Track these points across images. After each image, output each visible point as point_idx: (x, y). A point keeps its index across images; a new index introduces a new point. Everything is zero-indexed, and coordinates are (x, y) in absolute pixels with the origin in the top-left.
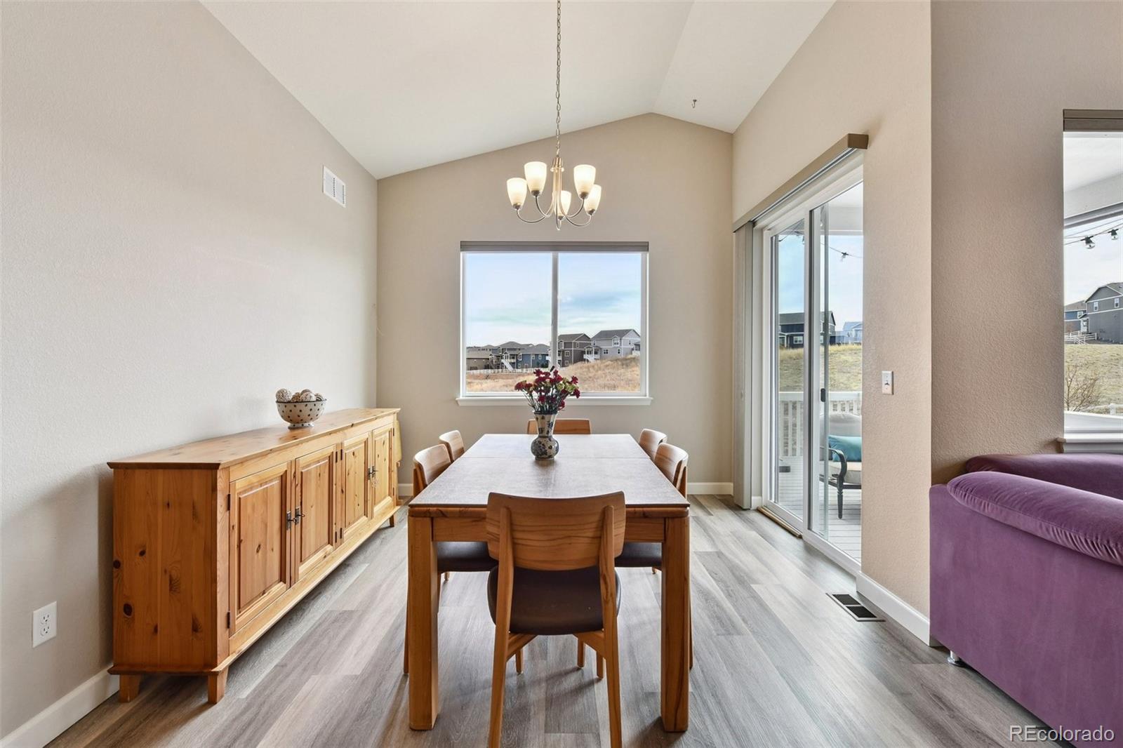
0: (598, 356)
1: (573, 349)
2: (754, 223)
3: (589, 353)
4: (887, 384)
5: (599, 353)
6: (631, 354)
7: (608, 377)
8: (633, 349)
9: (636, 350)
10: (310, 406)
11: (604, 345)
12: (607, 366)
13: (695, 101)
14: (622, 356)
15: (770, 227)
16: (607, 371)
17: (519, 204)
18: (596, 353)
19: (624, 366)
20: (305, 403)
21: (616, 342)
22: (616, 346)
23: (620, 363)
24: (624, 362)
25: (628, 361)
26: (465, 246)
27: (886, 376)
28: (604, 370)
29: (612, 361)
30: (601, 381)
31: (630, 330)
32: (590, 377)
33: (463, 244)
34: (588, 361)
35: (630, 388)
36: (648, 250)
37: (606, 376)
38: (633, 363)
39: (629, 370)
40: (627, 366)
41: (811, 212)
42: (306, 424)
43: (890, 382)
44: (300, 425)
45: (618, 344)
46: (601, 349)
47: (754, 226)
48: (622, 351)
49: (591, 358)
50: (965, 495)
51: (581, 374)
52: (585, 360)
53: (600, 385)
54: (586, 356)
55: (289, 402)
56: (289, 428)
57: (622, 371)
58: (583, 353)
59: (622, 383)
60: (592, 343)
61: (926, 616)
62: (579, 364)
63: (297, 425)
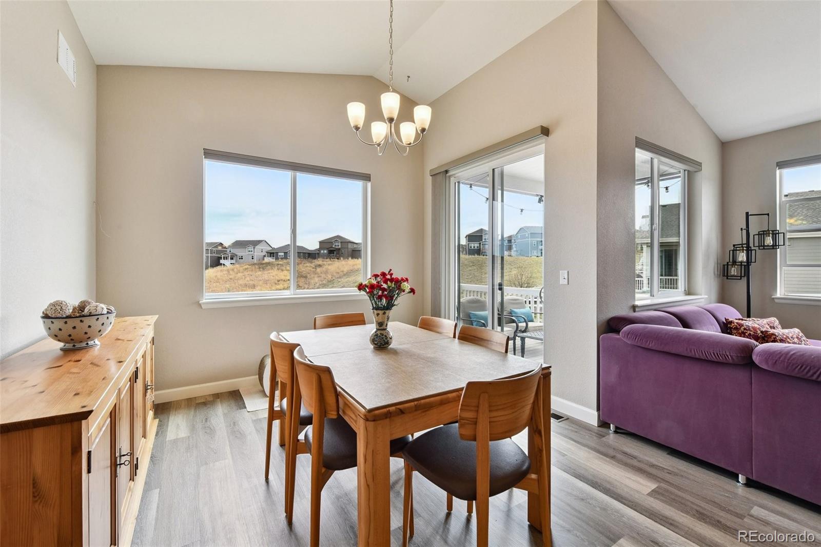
0: (233, 261)
1: (209, 255)
2: (447, 172)
3: (225, 258)
4: (564, 278)
5: (235, 258)
6: (264, 260)
7: (248, 279)
8: (265, 256)
9: (268, 256)
10: (102, 319)
11: (239, 252)
12: (246, 269)
13: (409, 77)
14: (255, 261)
15: (456, 175)
16: (246, 273)
17: (359, 126)
18: (232, 259)
19: (261, 269)
20: (97, 317)
21: (250, 250)
22: (250, 253)
23: (257, 267)
24: (261, 266)
25: (264, 265)
26: (210, 154)
27: (563, 274)
28: (242, 272)
29: (249, 265)
30: (241, 282)
31: (262, 241)
32: (231, 279)
33: (207, 151)
34: (224, 265)
35: (268, 287)
36: (370, 181)
37: (245, 278)
38: (269, 267)
39: (266, 272)
40: (263, 269)
41: (493, 169)
42: (91, 343)
43: (566, 277)
44: (84, 344)
45: (252, 251)
46: (236, 255)
47: (446, 173)
48: (255, 257)
49: (227, 262)
50: (636, 338)
51: (221, 276)
52: (221, 264)
53: (241, 285)
54: (222, 261)
55: (69, 317)
56: (61, 349)
57: (260, 273)
58: (220, 258)
59: (261, 283)
60: (228, 250)
61: (593, 409)
62: (219, 268)
63: (78, 345)
